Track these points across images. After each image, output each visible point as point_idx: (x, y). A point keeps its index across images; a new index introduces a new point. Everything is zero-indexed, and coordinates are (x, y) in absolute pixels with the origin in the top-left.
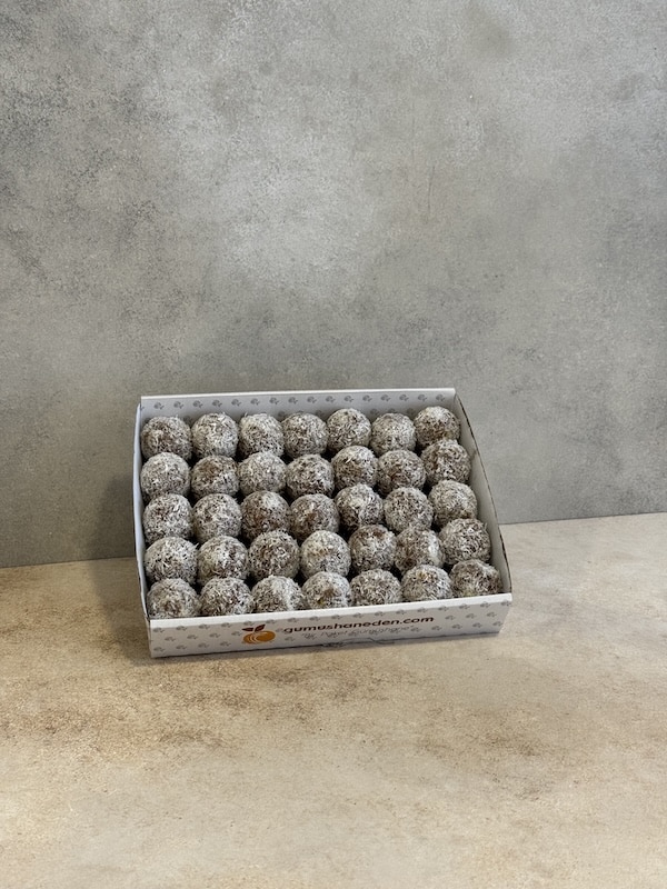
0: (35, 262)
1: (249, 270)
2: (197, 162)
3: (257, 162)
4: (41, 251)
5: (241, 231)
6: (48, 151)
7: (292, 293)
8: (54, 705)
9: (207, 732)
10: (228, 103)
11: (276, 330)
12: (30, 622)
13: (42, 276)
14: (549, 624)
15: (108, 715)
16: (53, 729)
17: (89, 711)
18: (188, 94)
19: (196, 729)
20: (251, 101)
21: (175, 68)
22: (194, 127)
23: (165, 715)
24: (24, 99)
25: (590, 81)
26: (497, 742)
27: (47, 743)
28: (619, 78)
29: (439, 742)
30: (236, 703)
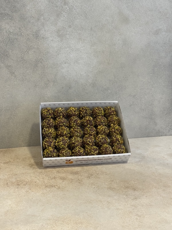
0: (14, 73)
1: (66, 75)
2: (53, 49)
3: (68, 49)
4: (15, 70)
5: (64, 66)
6: (17, 46)
8: (19, 179)
9: (56, 185)
10: (61, 35)
11: (72, 90)
12: (12, 161)
13: (15, 76)
14: (139, 161)
15: (32, 182)
16: (19, 184)
17: (27, 181)
18: (51, 32)
19: (54, 185)
20: (66, 34)
21: (48, 26)
22: (52, 40)
23: (46, 181)
24: (12, 33)
25: (148, 30)
26: (127, 187)
27: (18, 188)
28: (155, 29)
29: (113, 188)
30: (63, 179)
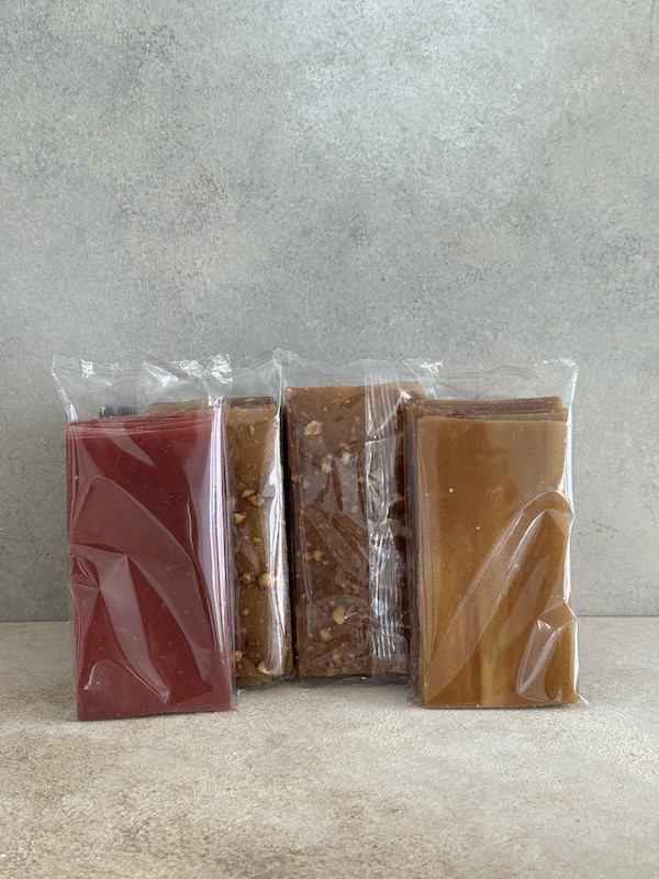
1: (329, 146)
7: (401, 186)
11: (371, 251)
